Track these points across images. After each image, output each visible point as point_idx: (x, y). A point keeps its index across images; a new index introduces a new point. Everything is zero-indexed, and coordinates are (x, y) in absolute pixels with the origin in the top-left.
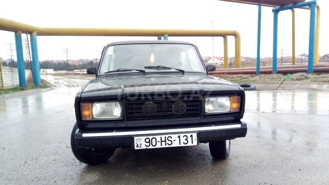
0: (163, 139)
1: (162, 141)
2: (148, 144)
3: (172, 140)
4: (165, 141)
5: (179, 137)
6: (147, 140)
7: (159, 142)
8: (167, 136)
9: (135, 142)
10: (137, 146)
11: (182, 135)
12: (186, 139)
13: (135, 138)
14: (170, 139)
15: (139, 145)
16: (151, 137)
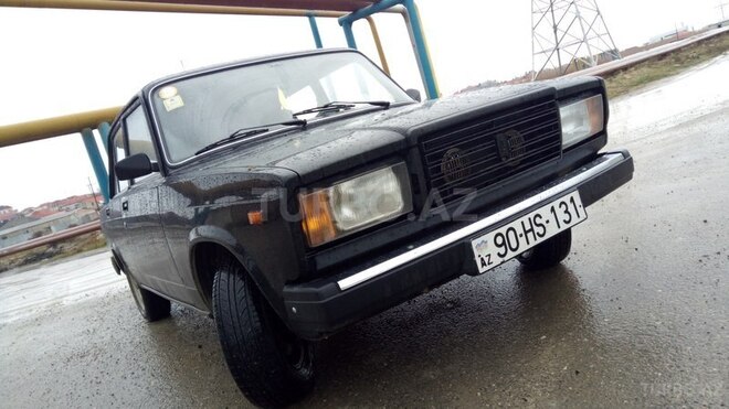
0: (528, 227)
1: (526, 232)
2: (502, 250)
3: (543, 221)
4: (532, 230)
5: (553, 209)
6: (499, 240)
7: (521, 235)
8: (532, 215)
9: (476, 253)
10: (484, 264)
11: (556, 204)
12: (566, 212)
13: (474, 243)
14: (538, 221)
15: (486, 260)
16: (503, 230)
